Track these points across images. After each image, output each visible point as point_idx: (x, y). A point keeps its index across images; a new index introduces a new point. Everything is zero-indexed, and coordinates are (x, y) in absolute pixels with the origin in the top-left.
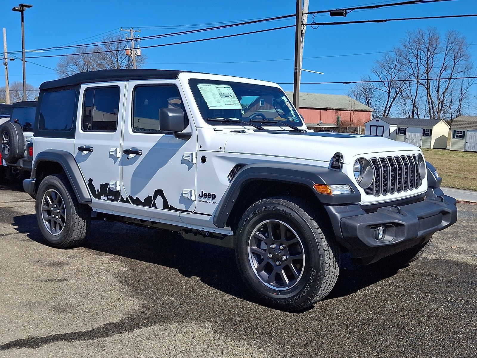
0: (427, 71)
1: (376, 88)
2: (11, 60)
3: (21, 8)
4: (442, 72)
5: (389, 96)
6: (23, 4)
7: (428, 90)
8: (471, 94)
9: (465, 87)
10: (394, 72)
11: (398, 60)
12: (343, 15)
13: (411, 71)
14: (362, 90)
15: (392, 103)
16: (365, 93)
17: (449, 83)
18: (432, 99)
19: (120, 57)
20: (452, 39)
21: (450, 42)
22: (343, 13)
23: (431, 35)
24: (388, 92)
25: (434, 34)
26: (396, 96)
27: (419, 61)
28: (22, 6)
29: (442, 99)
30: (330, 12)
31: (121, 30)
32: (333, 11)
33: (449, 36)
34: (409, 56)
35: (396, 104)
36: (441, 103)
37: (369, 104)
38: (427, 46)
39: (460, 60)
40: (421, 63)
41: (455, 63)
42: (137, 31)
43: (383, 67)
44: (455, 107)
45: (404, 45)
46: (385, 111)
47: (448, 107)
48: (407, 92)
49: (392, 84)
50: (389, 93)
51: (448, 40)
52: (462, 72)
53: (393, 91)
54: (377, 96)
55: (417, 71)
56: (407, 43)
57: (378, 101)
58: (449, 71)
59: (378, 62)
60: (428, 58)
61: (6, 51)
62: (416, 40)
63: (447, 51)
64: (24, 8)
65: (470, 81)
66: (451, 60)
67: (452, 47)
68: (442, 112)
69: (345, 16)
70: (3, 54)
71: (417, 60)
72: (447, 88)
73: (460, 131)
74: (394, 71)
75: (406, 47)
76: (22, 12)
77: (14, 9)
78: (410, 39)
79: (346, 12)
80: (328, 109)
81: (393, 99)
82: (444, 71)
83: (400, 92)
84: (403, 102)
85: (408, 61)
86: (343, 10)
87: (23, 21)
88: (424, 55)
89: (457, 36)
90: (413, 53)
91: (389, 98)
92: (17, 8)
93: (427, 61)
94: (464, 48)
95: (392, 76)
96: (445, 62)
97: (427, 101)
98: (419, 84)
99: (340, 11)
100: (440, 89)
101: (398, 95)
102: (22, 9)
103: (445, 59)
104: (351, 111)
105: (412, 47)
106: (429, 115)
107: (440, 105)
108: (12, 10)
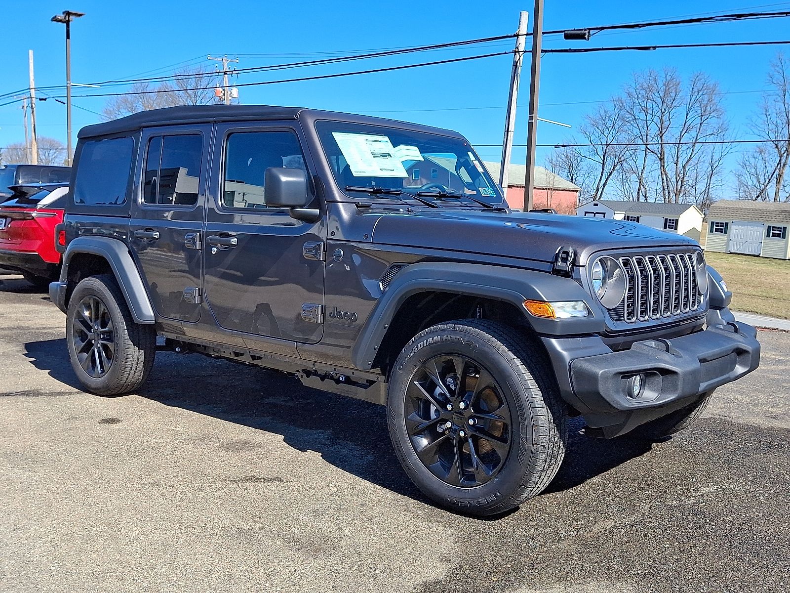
0: (661, 132)
1: (585, 157)
2: (41, 100)
3: (65, 17)
4: (682, 134)
5: (603, 169)
6: (70, 12)
7: (662, 161)
8: (725, 168)
9: (716, 157)
10: (611, 133)
11: (617, 115)
12: (585, 38)
13: (636, 131)
14: (564, 158)
15: (607, 179)
16: (568, 163)
17: (693, 151)
18: (668, 175)
19: (199, 100)
20: (699, 86)
21: (696, 89)
22: (585, 34)
23: (668, 78)
24: (602, 162)
25: (672, 78)
26: (614, 170)
27: (649, 117)
28: (68, 14)
29: (683, 174)
30: (563, 33)
31: (209, 58)
32: (569, 32)
33: (694, 80)
34: (634, 109)
35: (614, 180)
36: (680, 180)
37: (574, 181)
38: (662, 94)
39: (710, 117)
40: (653, 121)
41: (702, 121)
42: (233, 60)
43: (595, 125)
44: (701, 187)
45: (628, 92)
46: (597, 190)
47: (690, 187)
48: (630, 163)
49: (607, 151)
50: (603, 164)
51: (692, 86)
52: (712, 134)
53: (609, 162)
54: (585, 168)
55: (646, 132)
56: (632, 90)
57: (586, 176)
58: (693, 133)
59: (588, 117)
60: (662, 113)
61: (33, 86)
62: (645, 86)
63: (691, 103)
64: (71, 17)
65: (724, 148)
66: (696, 117)
67: (698, 97)
68: (681, 195)
69: (588, 40)
70: (28, 90)
71: (646, 116)
72: (690, 158)
73: (721, 223)
74: (612, 131)
75: (629, 95)
76: (68, 23)
77: (55, 19)
78: (637, 84)
79: (589, 32)
80: (514, 186)
81: (609, 174)
82: (686, 132)
83: (619, 164)
84: (624, 178)
85: (633, 117)
86: (585, 30)
87: (68, 37)
88: (657, 108)
89: (707, 81)
90: (641, 105)
91: (602, 172)
92: (59, 18)
93: (660, 117)
94: (716, 99)
95: (608, 139)
96: (687, 120)
97: (660, 177)
98: (649, 151)
99: (579, 32)
100: (679, 160)
101: (616, 168)
102: (67, 19)
103: (687, 115)
104: (549, 189)
105: (640, 96)
106: (662, 198)
107: (680, 183)
108: (52, 20)
